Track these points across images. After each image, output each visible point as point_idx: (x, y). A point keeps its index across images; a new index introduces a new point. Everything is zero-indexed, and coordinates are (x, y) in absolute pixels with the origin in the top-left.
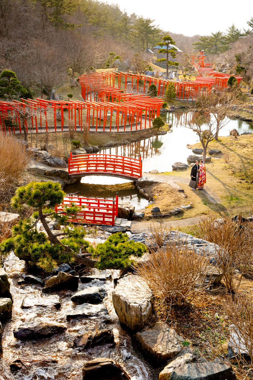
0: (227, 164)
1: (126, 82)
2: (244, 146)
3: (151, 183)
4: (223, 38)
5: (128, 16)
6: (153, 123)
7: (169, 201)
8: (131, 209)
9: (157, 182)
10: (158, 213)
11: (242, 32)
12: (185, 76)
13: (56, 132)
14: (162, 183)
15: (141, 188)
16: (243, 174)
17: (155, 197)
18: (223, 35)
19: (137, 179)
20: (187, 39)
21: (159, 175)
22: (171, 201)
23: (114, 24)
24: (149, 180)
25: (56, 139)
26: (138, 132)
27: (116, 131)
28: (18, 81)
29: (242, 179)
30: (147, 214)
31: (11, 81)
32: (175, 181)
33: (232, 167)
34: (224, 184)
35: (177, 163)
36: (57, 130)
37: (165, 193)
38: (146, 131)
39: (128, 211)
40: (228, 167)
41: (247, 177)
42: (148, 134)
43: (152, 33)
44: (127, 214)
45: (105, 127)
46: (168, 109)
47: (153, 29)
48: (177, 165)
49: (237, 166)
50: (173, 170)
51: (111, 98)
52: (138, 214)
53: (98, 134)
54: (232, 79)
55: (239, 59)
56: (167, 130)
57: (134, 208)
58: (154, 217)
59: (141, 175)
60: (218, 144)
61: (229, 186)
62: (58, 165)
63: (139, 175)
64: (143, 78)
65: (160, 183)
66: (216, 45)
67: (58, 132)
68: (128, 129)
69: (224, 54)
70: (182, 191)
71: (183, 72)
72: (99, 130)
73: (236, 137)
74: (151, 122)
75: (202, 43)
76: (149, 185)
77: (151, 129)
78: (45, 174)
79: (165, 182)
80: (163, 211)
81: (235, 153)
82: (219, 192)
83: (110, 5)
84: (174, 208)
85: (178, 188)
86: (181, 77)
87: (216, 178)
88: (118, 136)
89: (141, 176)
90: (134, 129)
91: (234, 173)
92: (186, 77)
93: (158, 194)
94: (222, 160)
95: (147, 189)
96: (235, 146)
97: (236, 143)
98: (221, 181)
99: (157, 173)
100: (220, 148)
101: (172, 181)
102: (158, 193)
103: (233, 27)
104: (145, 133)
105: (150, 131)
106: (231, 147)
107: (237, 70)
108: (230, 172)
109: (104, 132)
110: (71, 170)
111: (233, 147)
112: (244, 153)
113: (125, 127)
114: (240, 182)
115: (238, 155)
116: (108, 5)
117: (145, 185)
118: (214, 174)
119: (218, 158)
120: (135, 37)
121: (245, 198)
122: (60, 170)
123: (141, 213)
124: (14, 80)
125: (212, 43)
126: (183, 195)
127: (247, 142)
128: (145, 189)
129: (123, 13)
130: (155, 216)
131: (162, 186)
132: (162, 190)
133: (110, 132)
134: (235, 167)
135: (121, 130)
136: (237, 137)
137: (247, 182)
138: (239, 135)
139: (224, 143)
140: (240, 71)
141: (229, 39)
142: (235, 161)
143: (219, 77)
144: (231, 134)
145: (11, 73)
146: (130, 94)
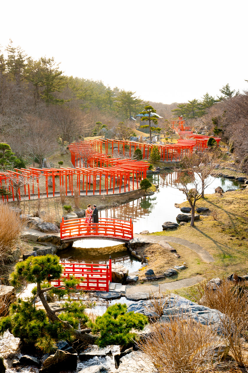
0: (215, 221)
1: (113, 148)
2: (231, 203)
3: (143, 245)
4: (199, 104)
5: (111, 89)
6: (140, 185)
7: (162, 262)
8: (125, 272)
9: (148, 243)
10: (152, 275)
11: (216, 99)
12: (167, 139)
13: (48, 198)
14: (154, 244)
15: (133, 250)
16: (233, 230)
17: (148, 259)
18: (199, 102)
19: (128, 241)
20: (166, 106)
21: (150, 236)
22: (164, 262)
23: (99, 98)
24: (140, 241)
25: (48, 205)
26: (127, 194)
27: (106, 194)
28: (12, 153)
29: (233, 236)
30: (141, 277)
31: (6, 153)
32: (166, 241)
33: (221, 224)
34: (215, 242)
35: (167, 223)
36: (49, 196)
37: (158, 253)
38: (134, 193)
39: (121, 274)
40: (217, 224)
41: (237, 233)
42: (136, 195)
43: (134, 103)
44: (121, 278)
45: (94, 191)
46: (154, 171)
47: (134, 99)
48: (167, 224)
49: (226, 223)
50: (163, 230)
51: (100, 164)
52: (132, 277)
53: (88, 198)
54: (211, 140)
55: (216, 122)
56: (154, 190)
57: (128, 271)
58: (149, 280)
59: (132, 236)
60: (205, 202)
61: (220, 244)
62: (50, 230)
63: (130, 236)
64: (128, 143)
65: (152, 244)
66: (193, 111)
67: (50, 198)
68: (117, 192)
69: (202, 118)
70: (174, 251)
71: (165, 136)
72: (89, 194)
73: (221, 194)
74: (139, 184)
75: (180, 109)
76: (141, 247)
77: (139, 190)
78: (38, 240)
79: (156, 242)
80: (157, 273)
81: (223, 210)
82: (211, 250)
83: (94, 81)
84: (168, 270)
85: (170, 248)
86: (163, 140)
87: (206, 236)
88: (107, 198)
89: (132, 238)
90: (122, 191)
91: (224, 230)
92: (168, 141)
93: (151, 256)
94: (210, 217)
95: (139, 250)
96: (222, 203)
97: (222, 200)
98: (211, 239)
99: (148, 234)
100: (207, 206)
101: (163, 241)
102: (150, 254)
103: (207, 95)
104: (134, 194)
105: (138, 193)
106: (218, 205)
107: (215, 132)
108: (220, 229)
109: (94, 196)
110: (63, 235)
111: (220, 204)
112: (231, 209)
113: (113, 189)
114: (231, 239)
115: (226, 212)
116: (93, 81)
117: (137, 246)
118: (204, 232)
119: (206, 216)
120: (119, 107)
121: (238, 255)
122: (52, 236)
123: (135, 276)
124: (8, 152)
125: (189, 109)
126: (175, 255)
127: (232, 199)
128: (137, 250)
129: (107, 88)
130: (149, 278)
131: (154, 247)
132: (154, 251)
133: (100, 195)
134: (224, 224)
135: (110, 193)
136: (223, 194)
137: (237, 239)
138: (224, 192)
139: (211, 200)
140: (218, 132)
141: (205, 105)
142: (223, 217)
143: (199, 139)
144: (216, 192)
145: (6, 146)
146: (118, 159)
